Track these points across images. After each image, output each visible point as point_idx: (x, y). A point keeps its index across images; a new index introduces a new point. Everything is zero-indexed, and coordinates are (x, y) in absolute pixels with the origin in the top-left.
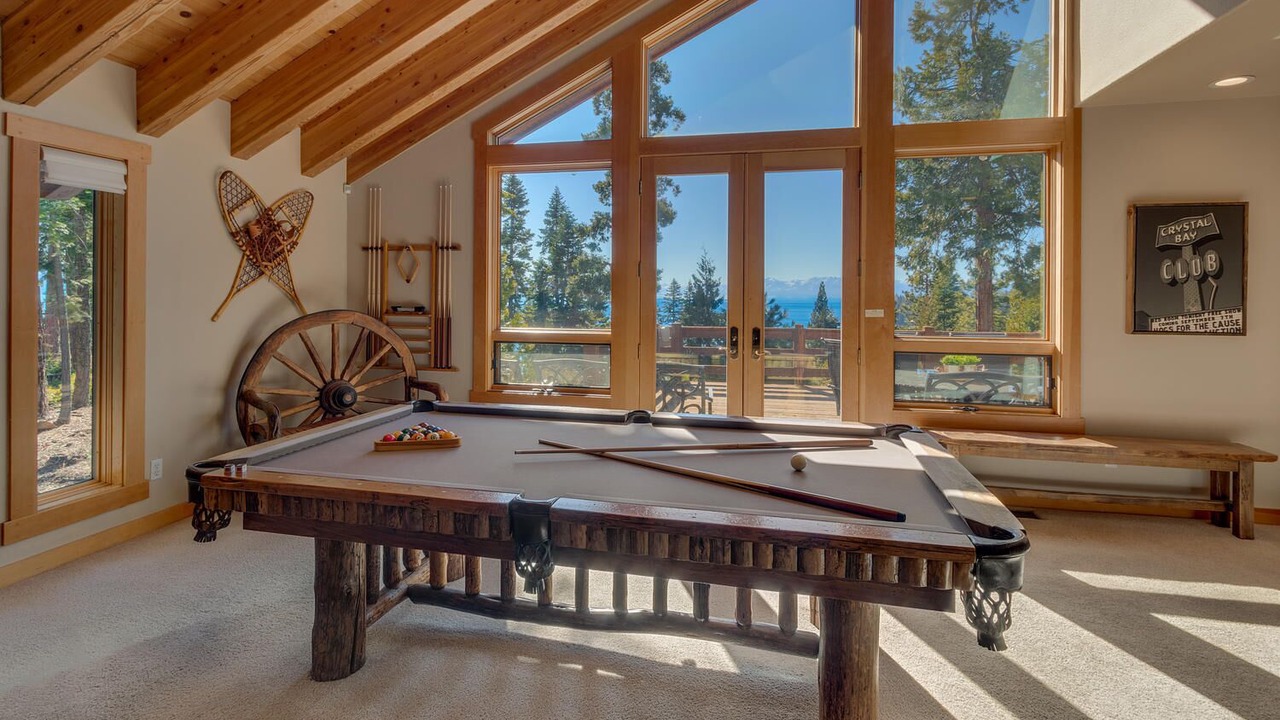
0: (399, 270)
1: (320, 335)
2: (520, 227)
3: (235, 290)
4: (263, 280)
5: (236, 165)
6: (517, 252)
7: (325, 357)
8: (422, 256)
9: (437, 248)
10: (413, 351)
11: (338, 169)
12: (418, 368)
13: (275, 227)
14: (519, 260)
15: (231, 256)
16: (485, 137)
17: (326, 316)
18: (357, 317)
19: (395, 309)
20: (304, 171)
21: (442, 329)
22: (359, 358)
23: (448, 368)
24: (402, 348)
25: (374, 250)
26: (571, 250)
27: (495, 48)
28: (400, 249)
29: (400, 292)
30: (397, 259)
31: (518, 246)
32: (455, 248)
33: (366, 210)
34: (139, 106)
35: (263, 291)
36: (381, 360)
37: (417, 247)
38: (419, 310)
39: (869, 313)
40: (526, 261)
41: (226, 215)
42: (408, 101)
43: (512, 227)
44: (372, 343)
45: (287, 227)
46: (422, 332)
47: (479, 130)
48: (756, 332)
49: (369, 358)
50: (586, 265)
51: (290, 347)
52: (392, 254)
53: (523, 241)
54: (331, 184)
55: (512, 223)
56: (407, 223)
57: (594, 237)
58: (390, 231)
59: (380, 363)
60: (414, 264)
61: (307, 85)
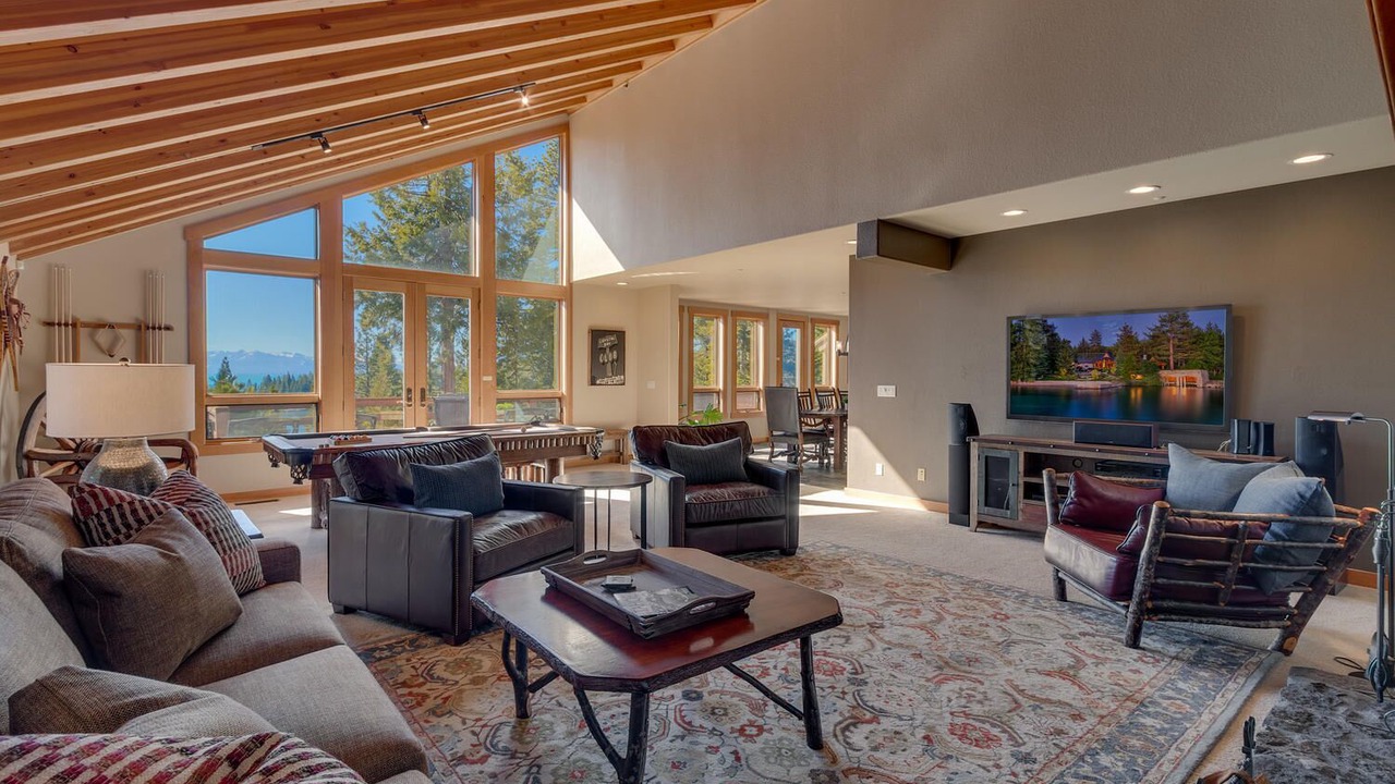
9: (146, 328)
16: (199, 240)
25: (62, 325)
28: (98, 326)
32: (168, 328)
37: (120, 326)
39: (485, 378)
48: (423, 391)
52: (85, 330)
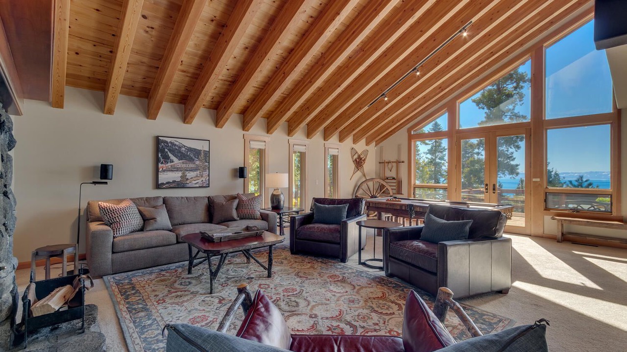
0: (389, 168)
1: (370, 184)
2: (440, 146)
3: (354, 173)
4: (359, 171)
5: (354, 146)
6: (438, 157)
7: (372, 189)
8: (394, 164)
9: (398, 162)
10: (392, 189)
11: (374, 143)
12: (393, 194)
13: (361, 159)
14: (439, 161)
15: (353, 166)
16: (411, 132)
17: (372, 179)
18: (379, 180)
19: (387, 178)
20: (366, 145)
21: (399, 184)
22: (379, 191)
23: (401, 194)
24: (389, 188)
25: (382, 163)
26: (467, 155)
27: (413, 111)
28: (389, 163)
29: (388, 174)
30: (388, 165)
31: (439, 154)
32: (403, 162)
33: (381, 153)
34: (340, 137)
35: (359, 174)
36: (384, 191)
37: (393, 162)
38: (394, 179)
39: (534, 180)
40: (443, 162)
41: (352, 157)
42: (391, 127)
43: (435, 146)
44: (382, 187)
45: (363, 159)
46: (395, 184)
47: (409, 130)
48: (494, 185)
49: (381, 191)
50: (473, 162)
51: (364, 186)
52: (386, 164)
53: (441, 152)
54: (372, 148)
55: (436, 144)
56: (391, 156)
57: (479, 149)
58: (386, 158)
59: (384, 192)
60: (392, 167)
61: (369, 128)
